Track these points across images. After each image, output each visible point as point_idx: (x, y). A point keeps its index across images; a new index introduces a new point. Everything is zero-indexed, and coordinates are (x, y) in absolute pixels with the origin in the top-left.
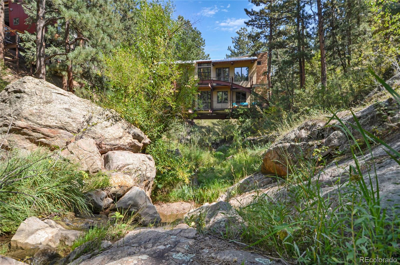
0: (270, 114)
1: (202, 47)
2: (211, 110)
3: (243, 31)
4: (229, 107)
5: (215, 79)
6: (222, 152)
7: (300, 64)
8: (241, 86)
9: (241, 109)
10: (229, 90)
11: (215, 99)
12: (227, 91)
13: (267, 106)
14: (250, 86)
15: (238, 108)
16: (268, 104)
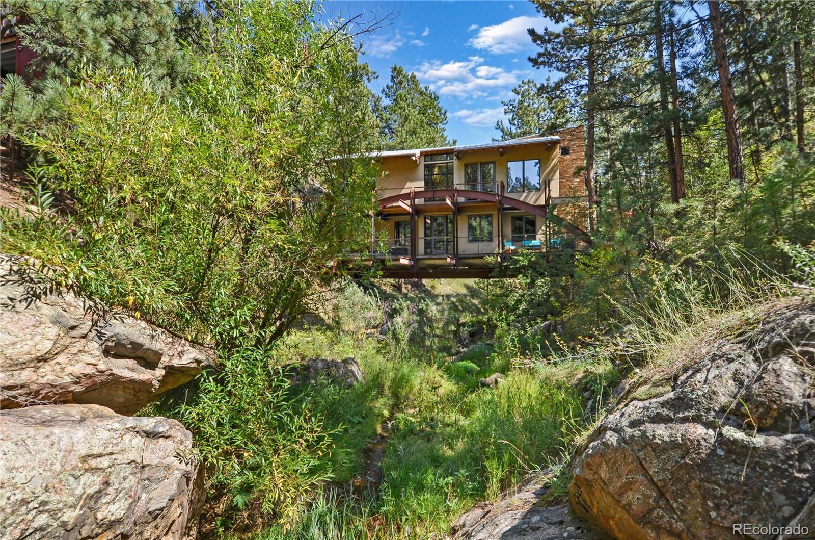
0: (596, 268)
1: (440, 126)
2: (452, 259)
3: (526, 87)
4: (496, 251)
5: (462, 188)
6: (473, 362)
7: (670, 144)
8: (522, 202)
9: (522, 255)
10: (495, 213)
11: (463, 232)
12: (491, 215)
13: (586, 248)
14: (543, 203)
15: (515, 252)
16: (589, 242)
